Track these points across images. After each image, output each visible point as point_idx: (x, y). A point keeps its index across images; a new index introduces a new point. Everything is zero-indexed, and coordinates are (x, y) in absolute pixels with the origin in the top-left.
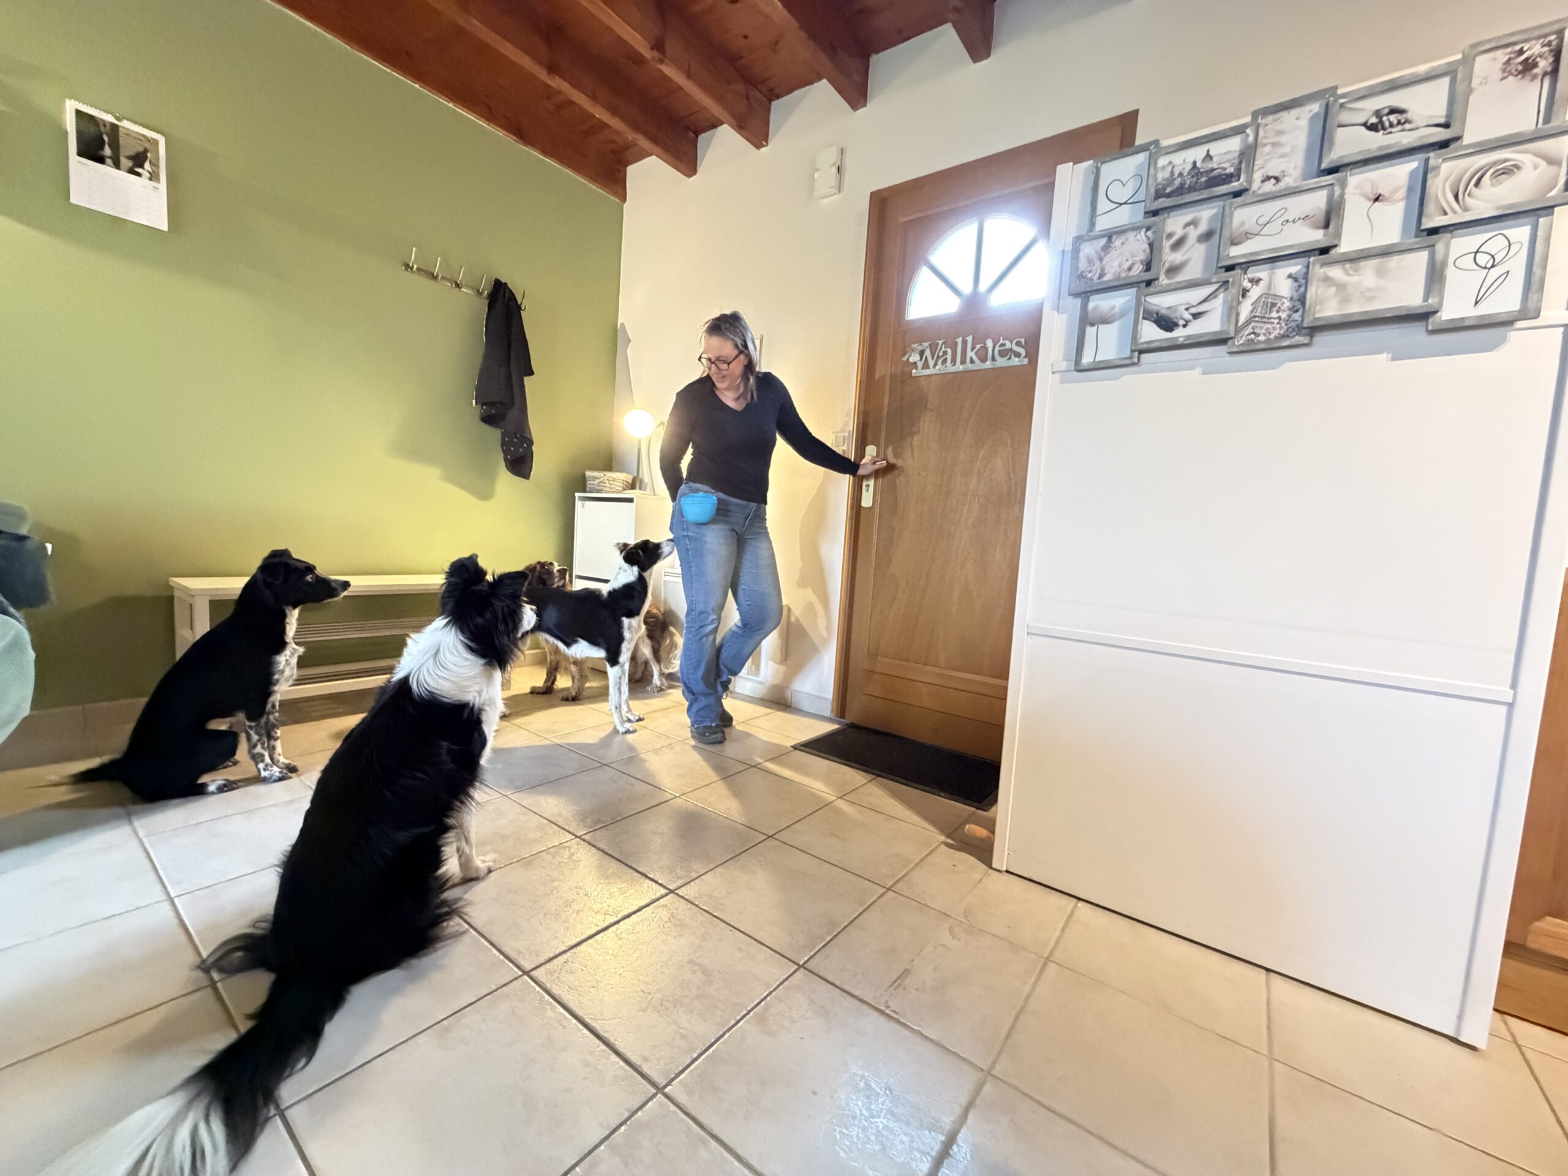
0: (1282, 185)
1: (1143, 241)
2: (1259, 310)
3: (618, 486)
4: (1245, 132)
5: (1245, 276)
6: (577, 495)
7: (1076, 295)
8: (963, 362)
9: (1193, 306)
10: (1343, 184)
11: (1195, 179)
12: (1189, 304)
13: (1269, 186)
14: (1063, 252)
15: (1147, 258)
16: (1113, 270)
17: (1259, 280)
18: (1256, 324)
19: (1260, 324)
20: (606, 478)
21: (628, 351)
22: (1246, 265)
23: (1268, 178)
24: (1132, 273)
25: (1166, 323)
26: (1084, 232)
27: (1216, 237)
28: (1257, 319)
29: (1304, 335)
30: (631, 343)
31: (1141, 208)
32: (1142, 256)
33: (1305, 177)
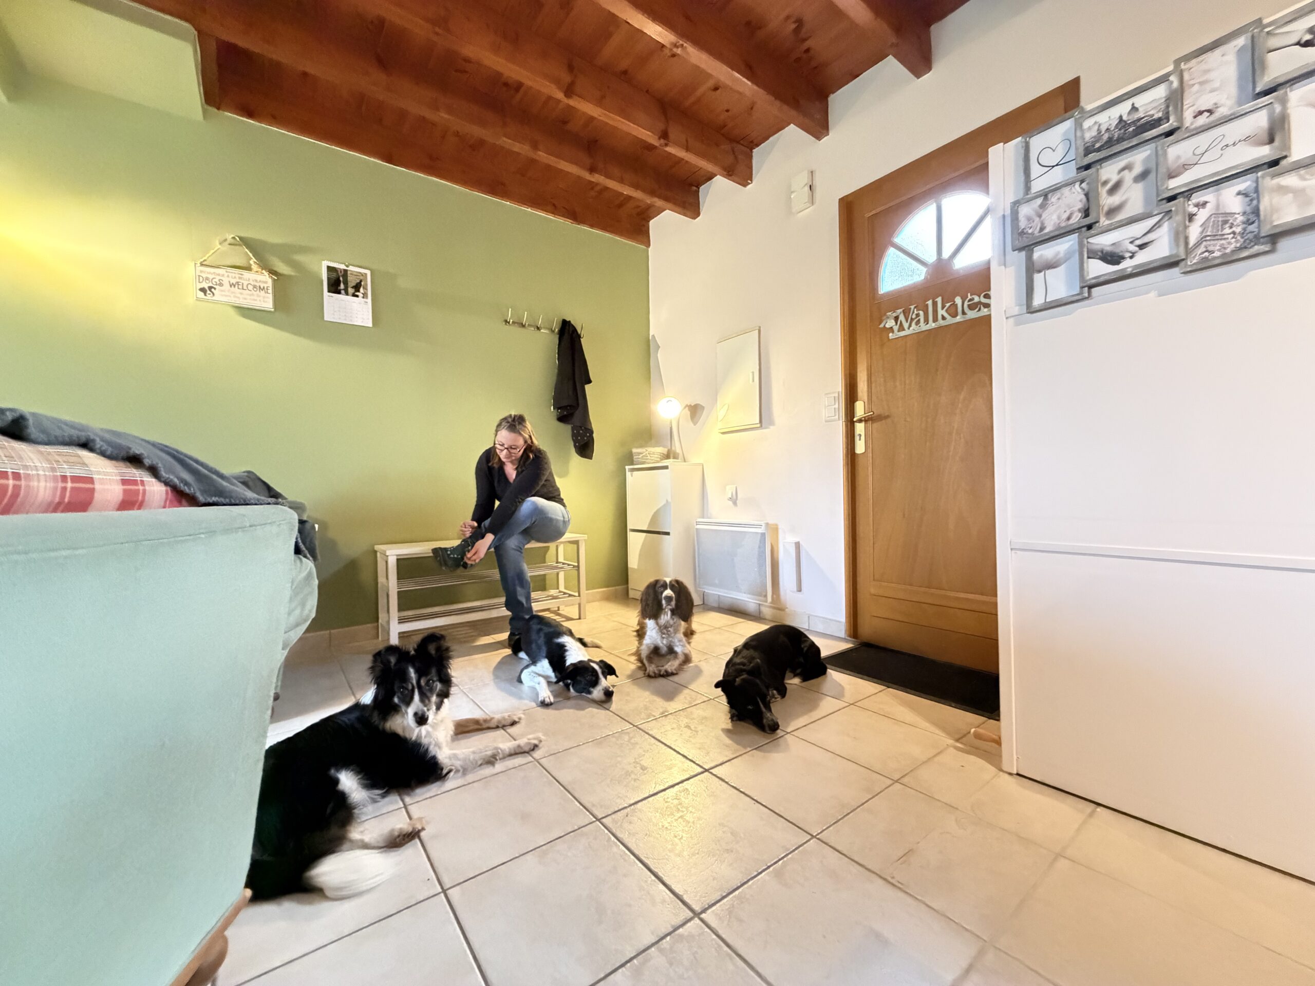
0: (1216, 115)
1: (1078, 193)
2: (1210, 229)
3: (656, 457)
4: (1168, 80)
5: (1190, 203)
6: (627, 467)
7: (1020, 249)
8: (935, 320)
9: (1137, 239)
10: (1284, 101)
11: (1122, 131)
12: (1132, 238)
13: (1203, 120)
14: (1004, 216)
15: (1085, 206)
16: (1052, 223)
17: (1205, 203)
18: (1208, 243)
19: (1212, 242)
20: (647, 452)
21: (658, 355)
22: (1188, 193)
23: (1201, 113)
24: (1071, 221)
25: (1112, 258)
26: (1021, 195)
27: (1152, 176)
28: (1208, 238)
29: (1263, 244)
30: (660, 349)
31: (1073, 166)
32: (1080, 206)
33: (1240, 103)
